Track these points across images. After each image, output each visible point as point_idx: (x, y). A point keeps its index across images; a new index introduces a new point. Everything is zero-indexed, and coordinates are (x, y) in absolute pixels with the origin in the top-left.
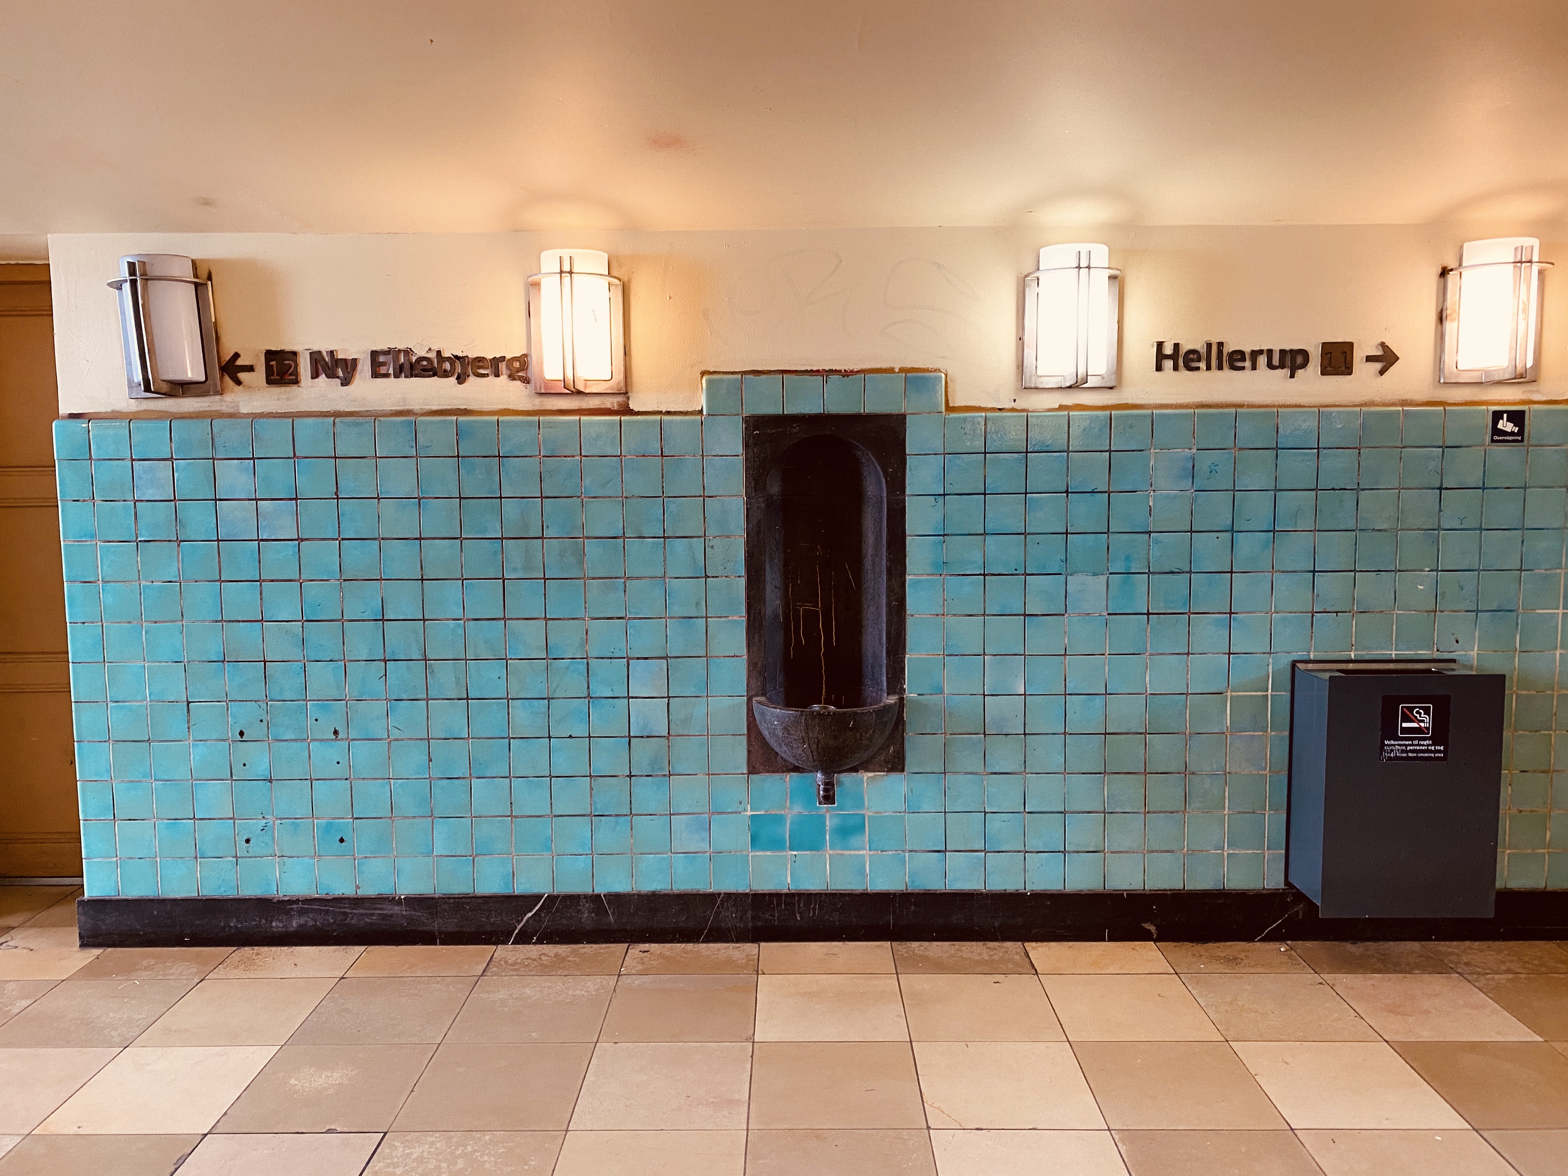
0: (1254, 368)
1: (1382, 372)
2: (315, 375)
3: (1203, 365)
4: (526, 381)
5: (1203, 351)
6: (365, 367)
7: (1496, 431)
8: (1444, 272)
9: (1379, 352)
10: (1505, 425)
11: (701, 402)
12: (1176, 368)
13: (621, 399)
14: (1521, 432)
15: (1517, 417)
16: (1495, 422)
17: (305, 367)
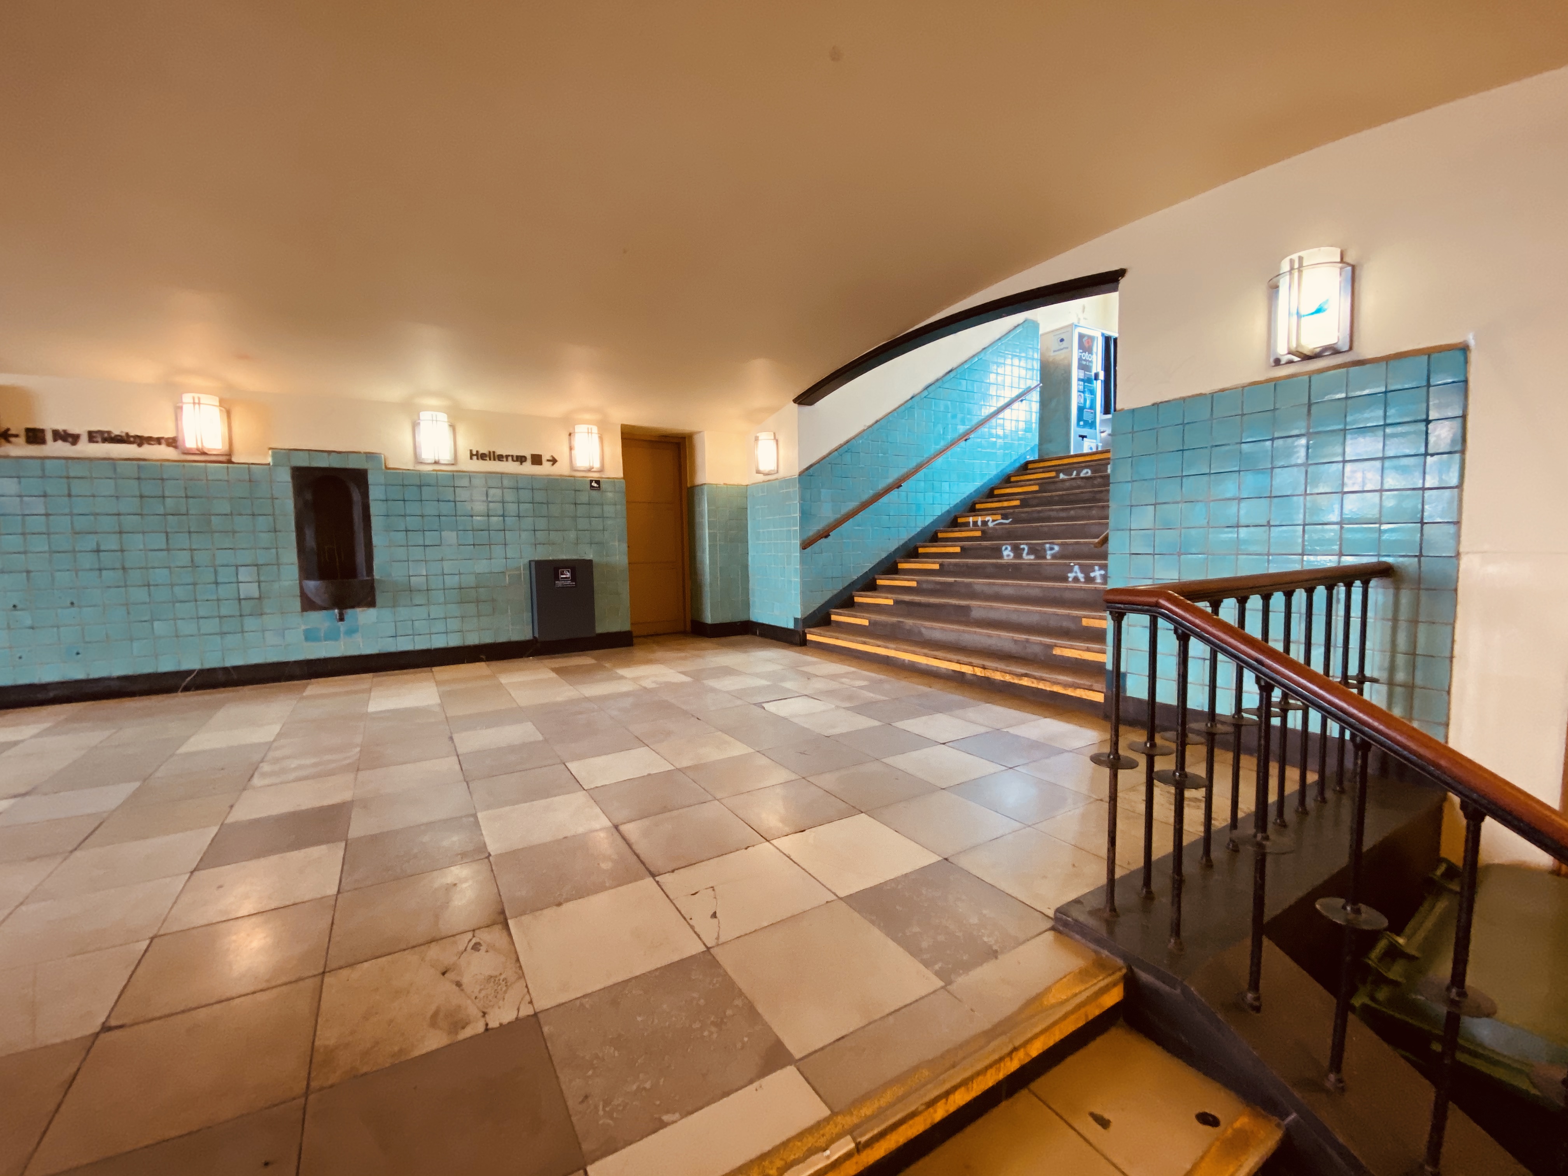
0: (507, 460)
1: (553, 465)
2: (55, 440)
3: (488, 459)
4: (176, 447)
5: (487, 453)
6: (84, 438)
7: (592, 486)
8: (570, 434)
9: (551, 459)
10: (594, 484)
11: (269, 460)
12: (478, 459)
13: (227, 457)
14: (599, 487)
15: (598, 482)
16: (591, 483)
17: (49, 436)
